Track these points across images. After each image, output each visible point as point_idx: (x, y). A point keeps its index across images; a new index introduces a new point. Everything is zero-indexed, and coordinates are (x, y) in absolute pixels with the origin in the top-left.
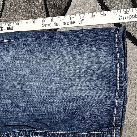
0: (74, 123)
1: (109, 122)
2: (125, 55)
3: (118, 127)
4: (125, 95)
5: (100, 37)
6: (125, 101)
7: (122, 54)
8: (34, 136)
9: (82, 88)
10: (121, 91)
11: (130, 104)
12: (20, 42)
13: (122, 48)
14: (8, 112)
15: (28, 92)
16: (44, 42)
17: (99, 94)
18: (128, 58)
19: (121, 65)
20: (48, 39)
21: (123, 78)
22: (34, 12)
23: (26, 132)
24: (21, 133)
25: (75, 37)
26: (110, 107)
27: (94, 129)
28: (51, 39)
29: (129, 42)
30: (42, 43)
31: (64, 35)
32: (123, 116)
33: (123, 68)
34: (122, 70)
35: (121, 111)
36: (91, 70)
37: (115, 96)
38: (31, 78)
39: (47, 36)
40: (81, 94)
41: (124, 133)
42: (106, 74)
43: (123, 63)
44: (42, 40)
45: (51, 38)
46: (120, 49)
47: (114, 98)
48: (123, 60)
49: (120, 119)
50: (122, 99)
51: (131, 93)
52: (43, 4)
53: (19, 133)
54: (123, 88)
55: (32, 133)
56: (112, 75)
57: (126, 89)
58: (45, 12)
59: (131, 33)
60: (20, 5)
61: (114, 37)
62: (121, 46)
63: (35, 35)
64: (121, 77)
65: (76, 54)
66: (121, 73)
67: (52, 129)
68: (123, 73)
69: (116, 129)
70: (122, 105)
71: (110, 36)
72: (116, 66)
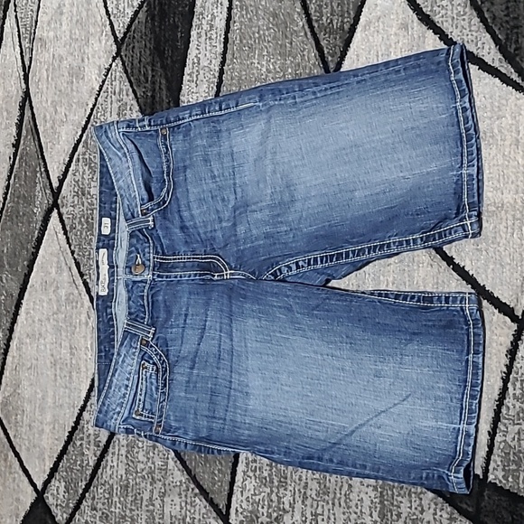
0: (395, 223)
1: (458, 209)
2: (470, 92)
3: (473, 213)
4: (479, 159)
5: (423, 69)
6: (480, 169)
7: (464, 90)
8: (326, 262)
9: (402, 162)
10: (470, 153)
11: (490, 173)
12: (271, 103)
13: (463, 79)
14: (267, 236)
15: (300, 192)
16: (319, 95)
17: (433, 167)
18: (475, 97)
19: (464, 109)
20: (326, 89)
21: (472, 131)
22: (291, 44)
23: (309, 260)
24: (300, 264)
25: (377, 77)
26: (456, 183)
27: (432, 226)
28: (331, 88)
29: (473, 69)
30: (316, 98)
31: (354, 76)
32: (479, 195)
33: (469, 113)
34: (468, 118)
35: (475, 186)
36: (412, 128)
37: (462, 164)
38: (304, 165)
39: (324, 84)
40: (401, 174)
41: (485, 224)
42: (441, 129)
43: (467, 105)
44: (314, 93)
45: (332, 85)
46: (459, 82)
47: (461, 167)
48: (467, 100)
49: (476, 199)
50: (474, 166)
51: (489, 154)
52: (306, 27)
53: (297, 263)
54: (475, 147)
55: (322, 258)
56: (453, 131)
57: (479, 149)
58: (313, 42)
59: (475, 52)
60: (260, 37)
61: (447, 62)
62: (461, 75)
63: (300, 85)
64: (467, 130)
65: (381, 105)
66: (468, 123)
67: (358, 243)
68: (471, 122)
69: (470, 217)
70: (475, 177)
71: (439, 63)
72: (457, 113)
